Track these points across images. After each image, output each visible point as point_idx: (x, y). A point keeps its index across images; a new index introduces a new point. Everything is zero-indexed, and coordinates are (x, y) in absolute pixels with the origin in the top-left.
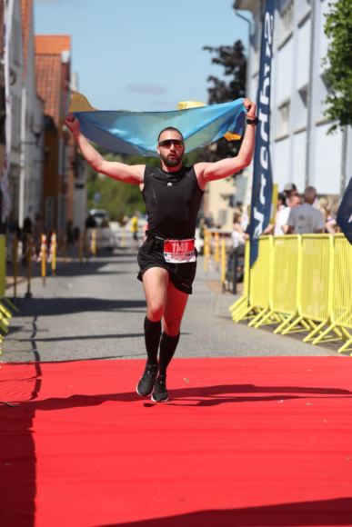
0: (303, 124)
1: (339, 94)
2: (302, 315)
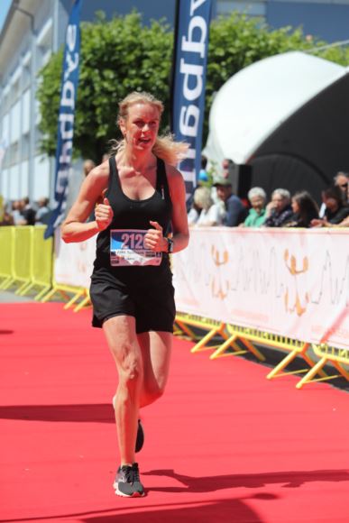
0: (26, 156)
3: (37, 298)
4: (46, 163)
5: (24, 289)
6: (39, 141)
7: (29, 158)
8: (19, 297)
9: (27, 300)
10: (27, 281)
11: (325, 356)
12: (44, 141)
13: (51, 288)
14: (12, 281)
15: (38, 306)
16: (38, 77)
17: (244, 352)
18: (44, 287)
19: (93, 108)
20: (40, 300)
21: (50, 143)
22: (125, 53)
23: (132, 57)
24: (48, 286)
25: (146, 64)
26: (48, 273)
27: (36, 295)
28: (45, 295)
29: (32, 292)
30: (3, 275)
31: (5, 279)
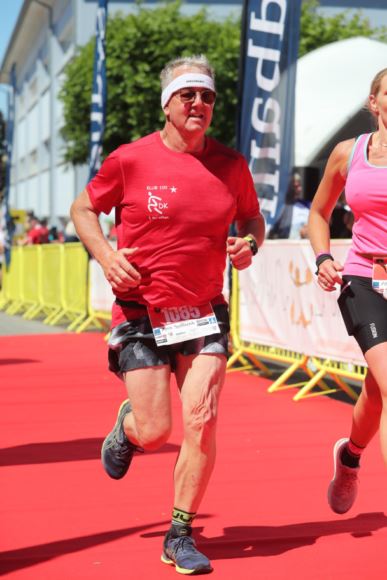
0: (47, 166)
1: (71, 144)
3: (71, 327)
4: (71, 172)
5: (53, 318)
6: (62, 148)
7: (50, 169)
8: (49, 327)
9: (59, 331)
10: (58, 309)
12: (69, 148)
13: (87, 316)
14: (40, 309)
15: (73, 337)
16: (59, 74)
17: (333, 391)
18: (78, 315)
19: (126, 106)
20: (74, 330)
21: (76, 152)
22: (162, 43)
24: (84, 315)
26: (84, 300)
27: (68, 324)
28: (79, 325)
29: (65, 321)
30: (30, 301)
31: (31, 305)
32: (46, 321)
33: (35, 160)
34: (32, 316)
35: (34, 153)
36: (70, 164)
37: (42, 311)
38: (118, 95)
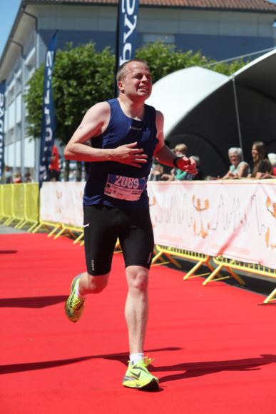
0: (19, 138)
1: (33, 125)
2: (15, 217)
3: (29, 230)
4: (33, 142)
5: (20, 225)
6: (27, 128)
7: (21, 139)
8: (17, 230)
9: (22, 232)
10: (22, 219)
11: (221, 264)
12: (31, 128)
13: (39, 224)
14: (12, 220)
15: (30, 235)
16: (27, 85)
17: (168, 263)
18: (34, 223)
19: (64, 105)
20: (31, 232)
21: (35, 130)
22: (83, 69)
23: (88, 72)
24: (37, 222)
25: (97, 76)
26: (37, 215)
27: (29, 228)
28: (34, 229)
29: (26, 226)
30: (7, 216)
31: (8, 218)
32: (16, 227)
33: (12, 134)
34: (8, 224)
35: (12, 129)
36: (32, 137)
37: (14, 221)
38: (58, 99)
